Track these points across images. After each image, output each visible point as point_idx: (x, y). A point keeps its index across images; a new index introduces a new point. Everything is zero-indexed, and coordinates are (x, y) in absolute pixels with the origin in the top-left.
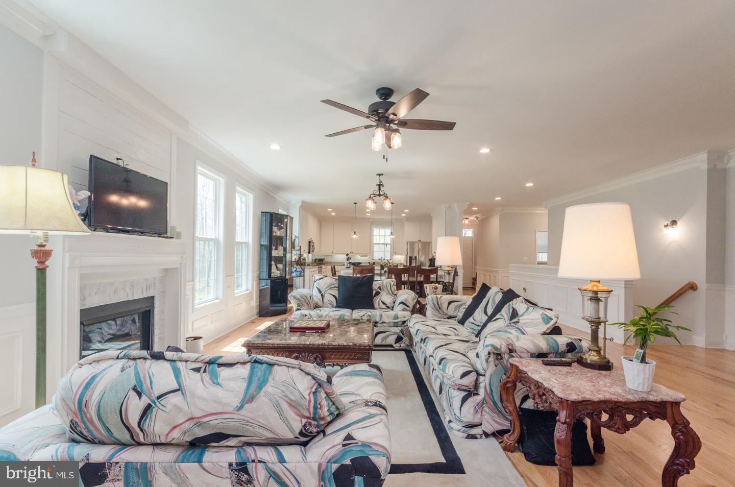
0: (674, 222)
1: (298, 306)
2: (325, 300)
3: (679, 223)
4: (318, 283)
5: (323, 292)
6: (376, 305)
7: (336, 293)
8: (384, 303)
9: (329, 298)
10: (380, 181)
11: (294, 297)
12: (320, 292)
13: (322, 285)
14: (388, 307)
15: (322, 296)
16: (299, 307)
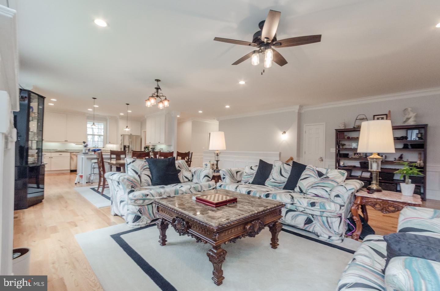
0: (285, 132)
1: (132, 187)
2: (142, 180)
3: (286, 133)
4: (133, 166)
5: (139, 173)
6: (181, 180)
7: (148, 173)
8: (186, 178)
9: (145, 178)
10: (158, 86)
11: (128, 180)
12: (137, 173)
13: (137, 167)
14: (189, 180)
15: (139, 176)
16: (133, 189)
